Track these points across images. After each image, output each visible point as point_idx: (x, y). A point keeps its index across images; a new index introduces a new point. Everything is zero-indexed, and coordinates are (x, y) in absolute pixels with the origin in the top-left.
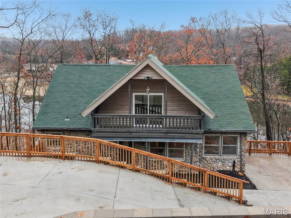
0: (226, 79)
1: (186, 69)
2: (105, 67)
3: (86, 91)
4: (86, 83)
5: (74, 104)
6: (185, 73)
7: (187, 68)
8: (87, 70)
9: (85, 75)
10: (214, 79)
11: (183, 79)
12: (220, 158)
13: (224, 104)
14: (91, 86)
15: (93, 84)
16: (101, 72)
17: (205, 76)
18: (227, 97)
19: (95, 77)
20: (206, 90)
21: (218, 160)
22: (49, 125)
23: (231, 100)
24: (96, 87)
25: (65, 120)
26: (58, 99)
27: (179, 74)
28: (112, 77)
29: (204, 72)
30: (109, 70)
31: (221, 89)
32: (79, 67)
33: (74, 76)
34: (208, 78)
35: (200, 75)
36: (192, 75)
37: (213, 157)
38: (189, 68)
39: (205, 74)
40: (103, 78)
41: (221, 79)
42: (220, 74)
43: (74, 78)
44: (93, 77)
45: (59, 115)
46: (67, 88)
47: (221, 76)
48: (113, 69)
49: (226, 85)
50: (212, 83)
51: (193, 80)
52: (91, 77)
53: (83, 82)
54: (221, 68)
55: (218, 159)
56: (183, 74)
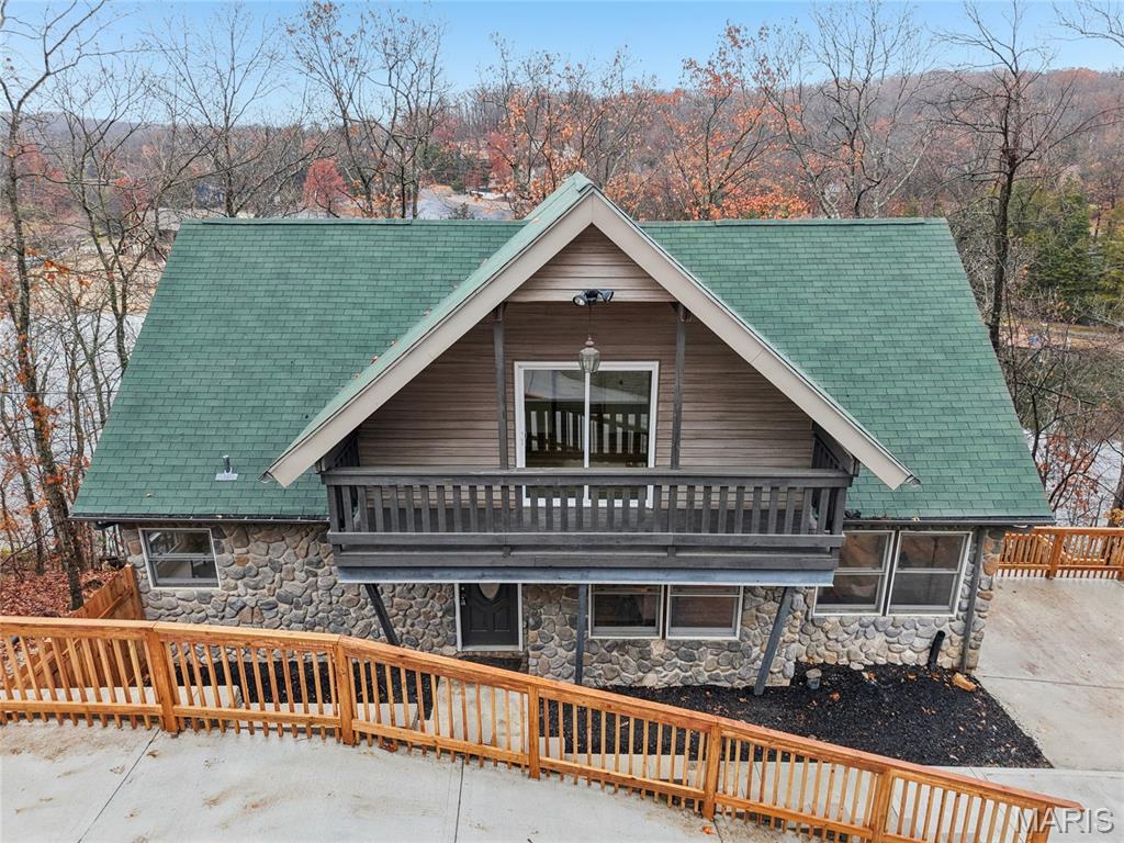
0: (912, 283)
1: (742, 238)
2: (389, 232)
3: (306, 343)
4: (306, 306)
5: (256, 403)
6: (735, 257)
7: (743, 235)
8: (310, 248)
9: (301, 270)
10: (861, 284)
11: (730, 285)
12: (882, 619)
13: (908, 398)
14: (330, 318)
15: (337, 312)
16: (371, 254)
17: (822, 273)
18: (922, 364)
19: (344, 277)
20: (832, 332)
21: (872, 627)
22: (146, 502)
23: (938, 377)
24: (349, 324)
25: (219, 477)
26: (184, 382)
27: (710, 262)
28: (421, 277)
29: (817, 251)
30: (407, 244)
31: (893, 331)
32: (276, 232)
33: (253, 276)
34: (836, 278)
35: (803, 267)
36: (767, 267)
37: (853, 618)
38: (754, 235)
39: (821, 261)
40: (380, 283)
41: (893, 283)
42: (887, 260)
43: (254, 282)
44: (336, 277)
45: (192, 455)
46: (223, 330)
47: (892, 272)
48: (422, 239)
49: (913, 313)
50: (854, 301)
51: (771, 290)
52: (330, 276)
53: (294, 299)
54: (887, 233)
55: (873, 624)
56: (727, 262)
